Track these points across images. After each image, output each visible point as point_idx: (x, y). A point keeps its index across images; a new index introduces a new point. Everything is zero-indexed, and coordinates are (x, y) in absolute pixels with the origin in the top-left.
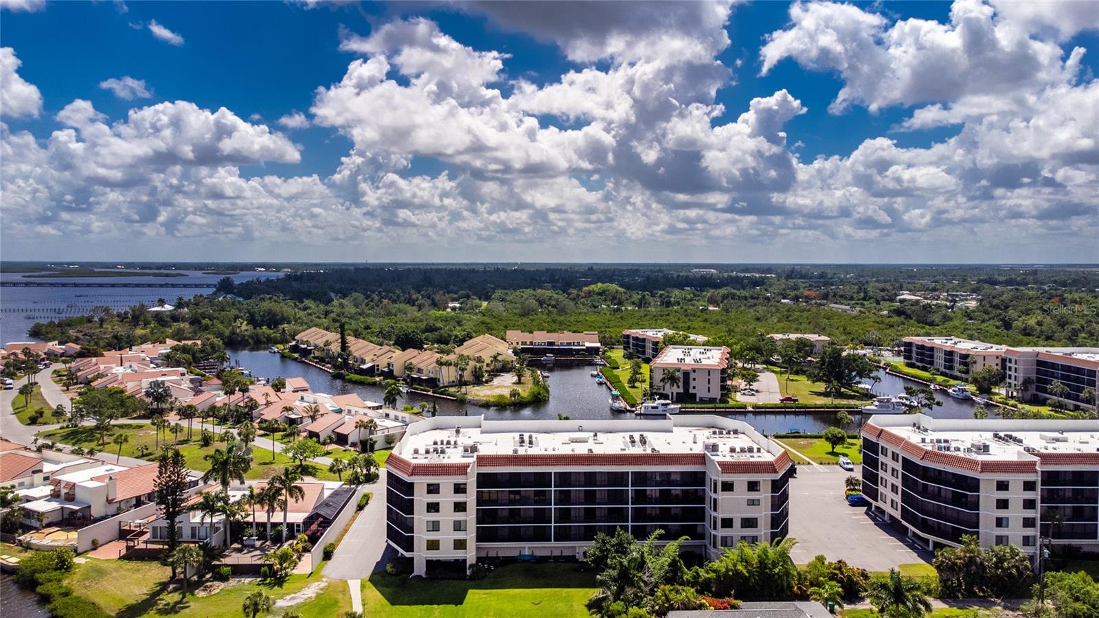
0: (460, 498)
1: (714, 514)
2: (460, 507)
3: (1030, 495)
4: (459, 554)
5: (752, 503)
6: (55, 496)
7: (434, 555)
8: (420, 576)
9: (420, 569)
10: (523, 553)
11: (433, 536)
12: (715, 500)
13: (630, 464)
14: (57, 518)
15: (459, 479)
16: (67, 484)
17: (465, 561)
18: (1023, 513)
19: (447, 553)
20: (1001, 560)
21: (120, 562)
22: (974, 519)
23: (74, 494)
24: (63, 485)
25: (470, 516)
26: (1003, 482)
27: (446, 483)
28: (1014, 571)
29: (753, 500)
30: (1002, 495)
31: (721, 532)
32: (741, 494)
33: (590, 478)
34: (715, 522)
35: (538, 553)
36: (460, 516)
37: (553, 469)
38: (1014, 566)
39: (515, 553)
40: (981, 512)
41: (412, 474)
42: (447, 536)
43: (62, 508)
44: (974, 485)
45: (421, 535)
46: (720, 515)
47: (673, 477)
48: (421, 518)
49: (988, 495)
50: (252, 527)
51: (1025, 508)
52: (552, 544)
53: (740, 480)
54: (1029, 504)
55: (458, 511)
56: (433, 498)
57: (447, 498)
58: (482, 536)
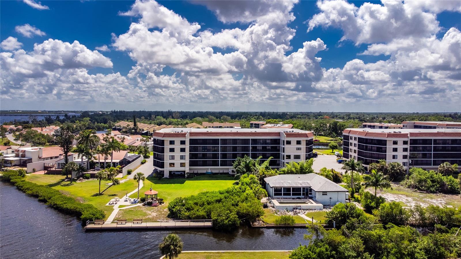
0: (183, 146)
1: (283, 154)
2: (183, 150)
3: (405, 146)
4: (182, 169)
5: (299, 149)
6: (17, 156)
7: (172, 169)
8: (167, 178)
9: (166, 175)
10: (208, 172)
11: (172, 161)
12: (284, 148)
13: (251, 136)
14: (18, 163)
15: (183, 139)
16: (22, 151)
17: (184, 172)
18: (403, 153)
19: (177, 168)
20: (393, 167)
21: (45, 175)
22: (384, 156)
23: (25, 155)
24: (20, 151)
25: (187, 154)
26: (395, 141)
27: (177, 140)
28: (398, 171)
29: (299, 148)
30: (395, 146)
31: (286, 161)
32: (294, 145)
33: (235, 141)
34: (284, 157)
35: (214, 172)
36: (183, 154)
37: (220, 138)
38: (398, 169)
39: (205, 172)
40: (387, 153)
41: (163, 137)
42: (177, 161)
43: (20, 159)
44: (384, 143)
45: (167, 161)
46: (286, 154)
47: (268, 141)
48: (167, 154)
49: (390, 147)
50: (98, 164)
51: (403, 151)
52: (220, 167)
53: (294, 140)
54: (405, 150)
55: (182, 152)
56: (172, 146)
57: (177, 146)
58: (192, 164)
